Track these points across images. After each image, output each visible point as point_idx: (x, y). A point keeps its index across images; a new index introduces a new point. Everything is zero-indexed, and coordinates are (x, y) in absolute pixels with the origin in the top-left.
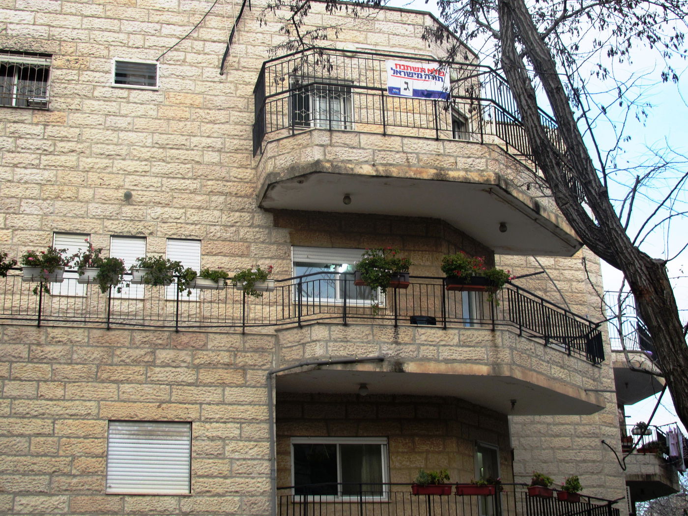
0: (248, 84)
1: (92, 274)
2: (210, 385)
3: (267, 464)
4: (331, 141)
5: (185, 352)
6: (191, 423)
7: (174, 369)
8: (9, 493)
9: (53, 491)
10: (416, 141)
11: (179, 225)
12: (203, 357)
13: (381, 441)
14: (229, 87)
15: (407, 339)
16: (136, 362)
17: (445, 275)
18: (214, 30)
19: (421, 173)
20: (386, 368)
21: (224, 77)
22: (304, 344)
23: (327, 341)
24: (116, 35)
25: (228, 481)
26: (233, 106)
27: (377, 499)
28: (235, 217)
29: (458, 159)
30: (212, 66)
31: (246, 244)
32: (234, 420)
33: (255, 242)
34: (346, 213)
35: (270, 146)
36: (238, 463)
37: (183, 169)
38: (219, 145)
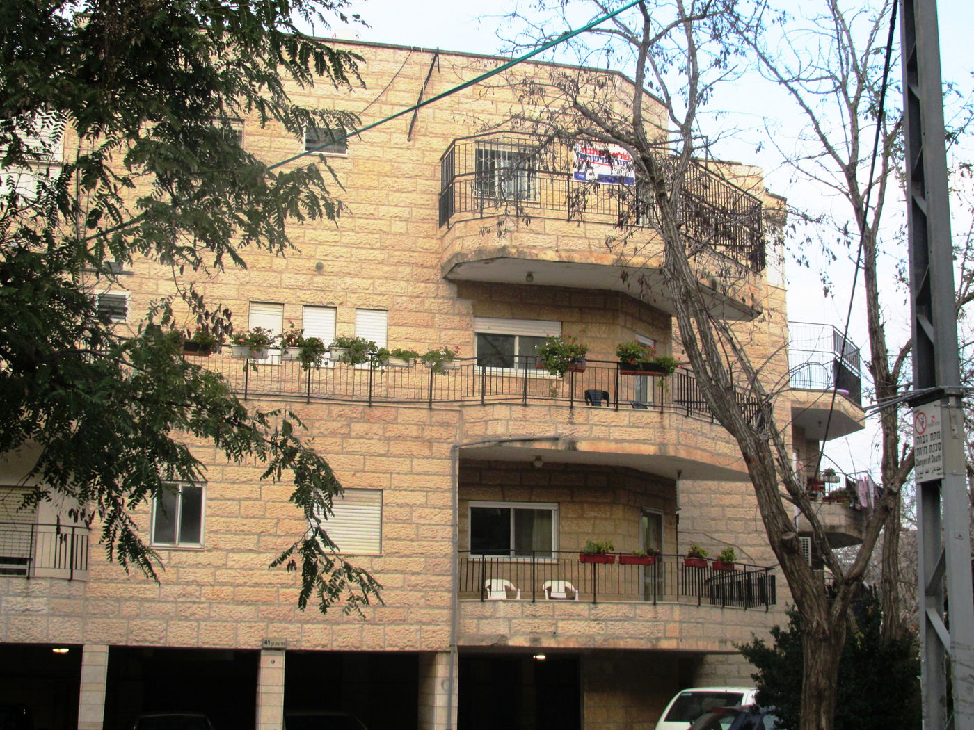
0: (435, 150)
1: (295, 352)
2: (399, 456)
3: (449, 529)
4: (517, 226)
5: (377, 425)
6: (382, 490)
7: (367, 441)
8: (222, 550)
9: (261, 550)
10: (599, 226)
11: (368, 296)
12: (393, 431)
13: (552, 507)
14: (416, 154)
15: (581, 420)
16: (333, 434)
17: (619, 360)
18: (402, 94)
19: (601, 258)
20: (561, 446)
21: (411, 143)
22: (486, 422)
23: (508, 420)
24: (306, 99)
25: (415, 544)
26: (420, 174)
27: (548, 561)
28: (421, 288)
29: (638, 244)
30: (400, 131)
31: (430, 315)
32: (421, 489)
33: (439, 313)
34: (528, 286)
35: (458, 225)
36: (424, 528)
37: (372, 239)
38: (406, 215)
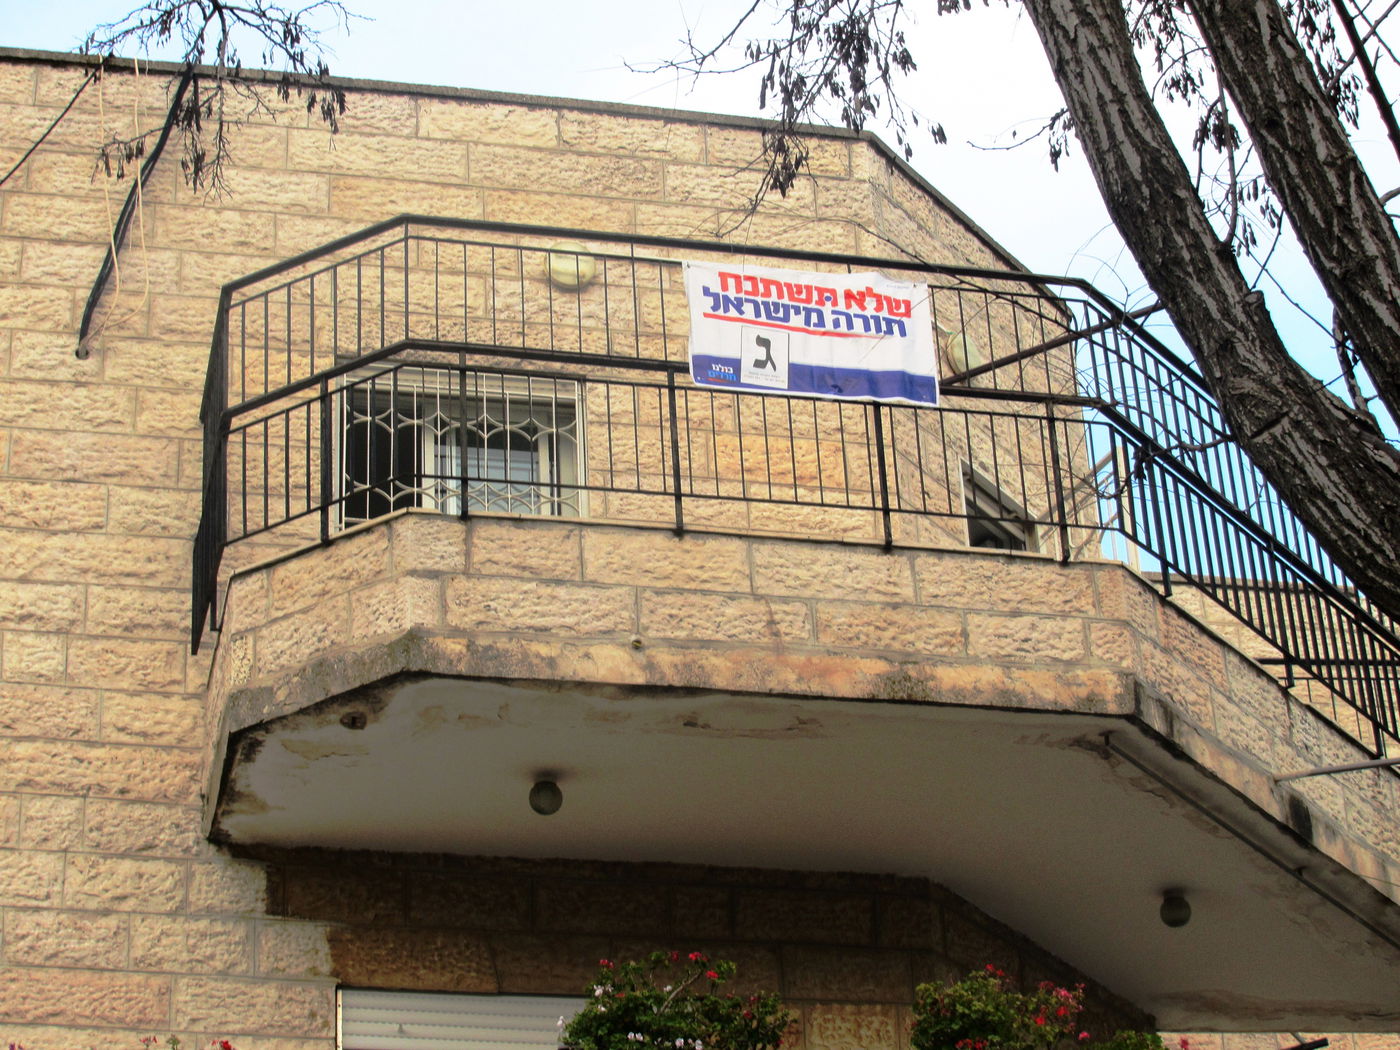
0: (183, 388)
4: (468, 554)
10: (806, 553)
14: (107, 402)
18: (59, 203)
19: (825, 673)
21: (89, 364)
26: (121, 467)
28: (118, 878)
29: (974, 619)
30: (47, 325)
31: (157, 982)
33: (191, 973)
34: (553, 862)
35: (239, 590)
38: (62, 611)
